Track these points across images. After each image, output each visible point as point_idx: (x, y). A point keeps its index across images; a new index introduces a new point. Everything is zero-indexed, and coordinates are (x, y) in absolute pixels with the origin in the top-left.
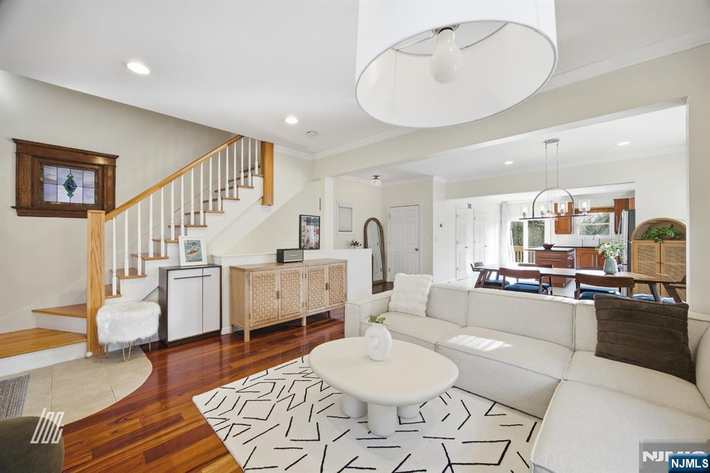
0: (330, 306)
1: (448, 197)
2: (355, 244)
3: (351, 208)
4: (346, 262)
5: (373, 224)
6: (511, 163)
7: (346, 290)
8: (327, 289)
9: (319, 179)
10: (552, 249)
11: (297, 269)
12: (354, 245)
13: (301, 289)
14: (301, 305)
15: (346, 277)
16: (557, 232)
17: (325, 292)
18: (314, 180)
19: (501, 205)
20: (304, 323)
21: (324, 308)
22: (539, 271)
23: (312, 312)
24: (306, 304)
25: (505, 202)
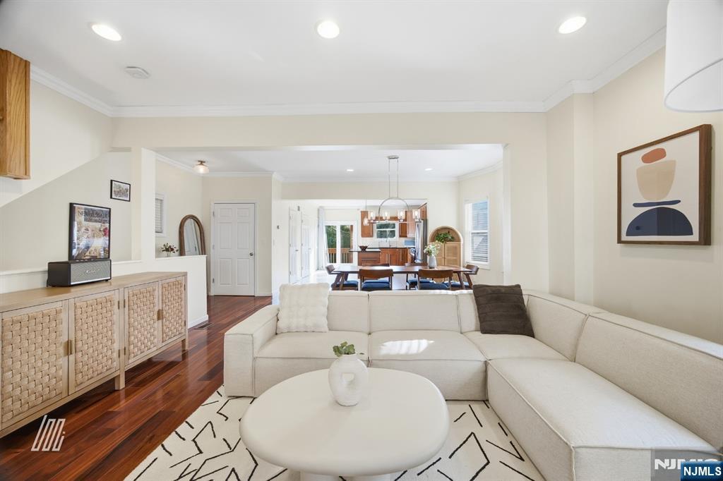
0: (164, 344)
1: (285, 196)
2: (169, 249)
3: (161, 200)
4: (185, 275)
5: (190, 223)
6: (352, 170)
7: (186, 316)
8: (159, 319)
9: (129, 150)
10: (367, 250)
11: (106, 294)
12: (167, 250)
13: (115, 328)
14: (115, 355)
15: (186, 296)
16: (363, 236)
17: (156, 325)
18: (115, 150)
19: (319, 210)
20: (122, 384)
21: (155, 348)
22: (392, 270)
23: (134, 361)
24: (125, 351)
25: (321, 207)
